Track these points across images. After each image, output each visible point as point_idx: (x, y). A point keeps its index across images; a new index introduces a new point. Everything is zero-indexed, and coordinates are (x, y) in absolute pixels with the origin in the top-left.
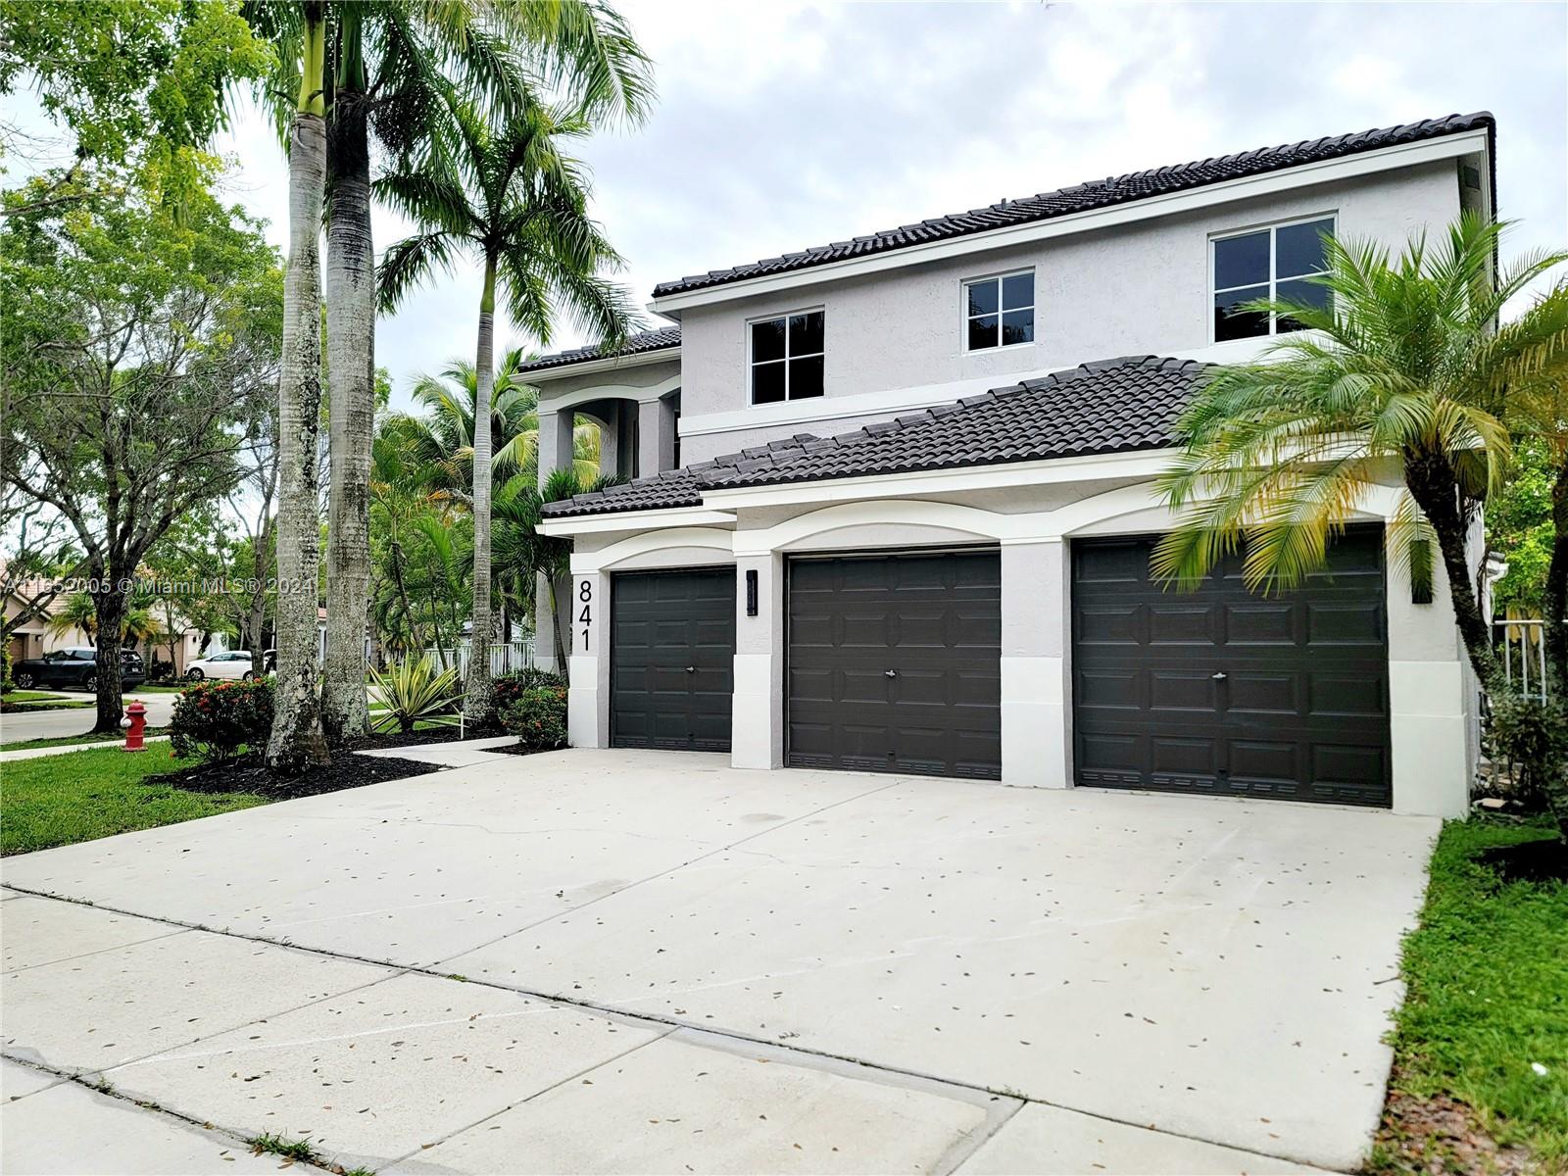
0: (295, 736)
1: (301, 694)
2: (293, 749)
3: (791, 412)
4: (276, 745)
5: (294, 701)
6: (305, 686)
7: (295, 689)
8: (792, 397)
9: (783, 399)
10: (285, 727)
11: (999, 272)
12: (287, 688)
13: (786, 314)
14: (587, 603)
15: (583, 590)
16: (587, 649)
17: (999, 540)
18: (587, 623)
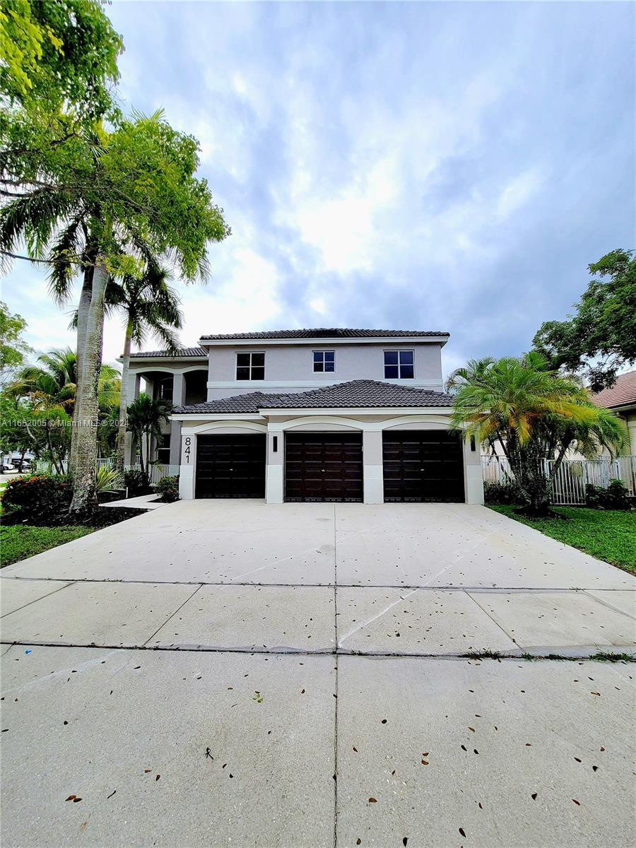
0: (88, 499)
1: (90, 482)
2: (87, 505)
3: (251, 385)
4: (77, 503)
5: (87, 485)
6: (92, 478)
7: (87, 480)
8: (252, 379)
9: (249, 379)
10: (83, 496)
11: (324, 350)
12: (83, 479)
13: (251, 352)
14: (189, 446)
15: (187, 441)
16: (188, 462)
17: (363, 430)
18: (188, 453)
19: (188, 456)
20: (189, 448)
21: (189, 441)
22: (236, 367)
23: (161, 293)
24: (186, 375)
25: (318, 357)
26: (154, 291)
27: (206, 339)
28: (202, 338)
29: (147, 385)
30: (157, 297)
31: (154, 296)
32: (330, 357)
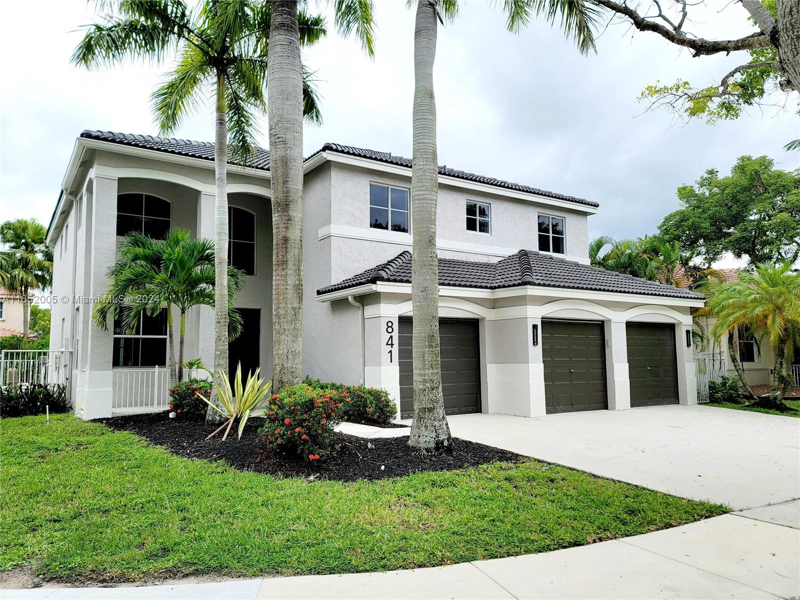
8: (393, 230)
9: (387, 229)
13: (390, 185)
14: (391, 334)
15: (388, 327)
16: (391, 362)
17: (611, 320)
18: (390, 346)
19: (391, 352)
20: (391, 337)
21: (391, 327)
22: (368, 206)
25: (471, 210)
28: (328, 147)
32: (485, 212)
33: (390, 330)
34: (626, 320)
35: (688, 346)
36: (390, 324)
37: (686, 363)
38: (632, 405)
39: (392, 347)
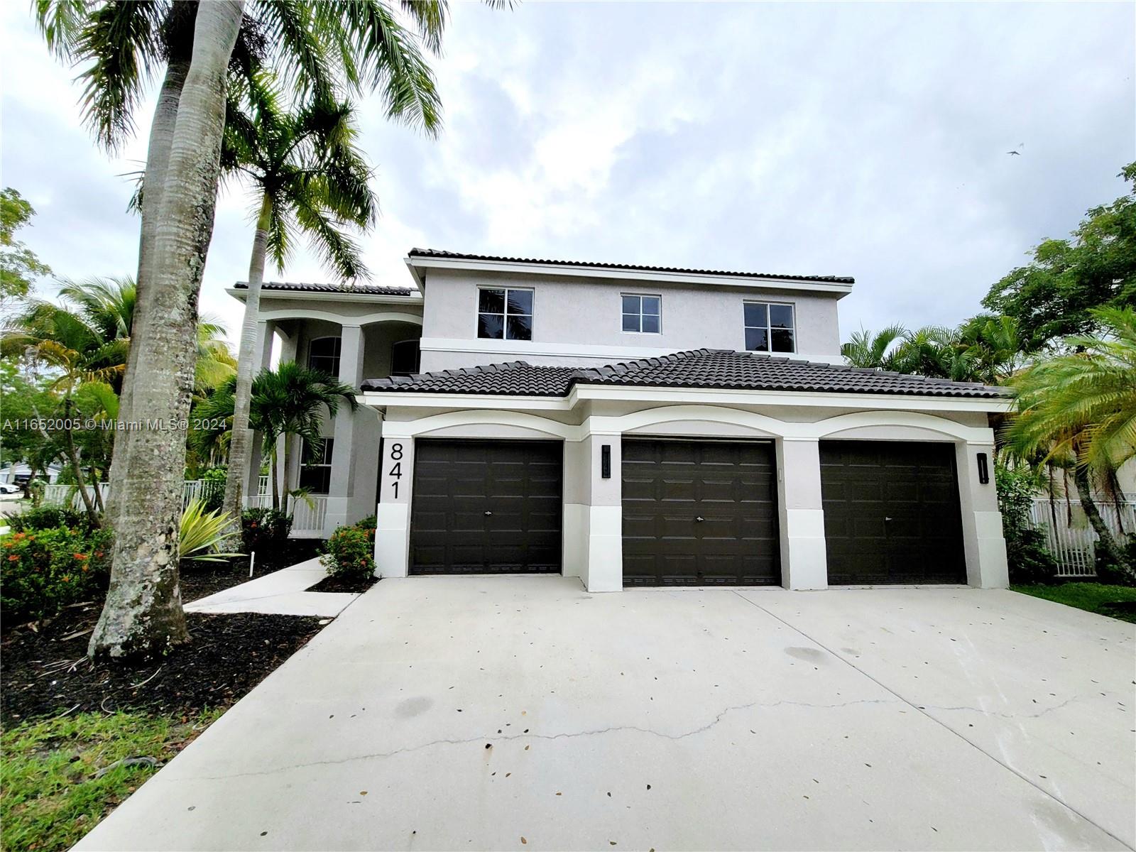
1: (162, 558)
2: (150, 631)
6: (168, 547)
7: (153, 553)
8: (508, 338)
9: (502, 338)
11: (641, 293)
12: (141, 551)
13: (506, 286)
14: (398, 461)
15: (395, 451)
16: (396, 497)
17: (783, 437)
18: (397, 476)
19: (396, 484)
20: (398, 464)
21: (399, 451)
22: (477, 313)
23: (337, 153)
24: (366, 329)
25: (630, 306)
26: (320, 146)
27: (423, 254)
28: (414, 253)
29: (283, 348)
30: (326, 160)
31: (321, 159)
32: (653, 306)
33: (397, 455)
34: (820, 436)
35: (981, 482)
36: (397, 448)
37: (975, 512)
38: (833, 580)
39: (398, 478)
